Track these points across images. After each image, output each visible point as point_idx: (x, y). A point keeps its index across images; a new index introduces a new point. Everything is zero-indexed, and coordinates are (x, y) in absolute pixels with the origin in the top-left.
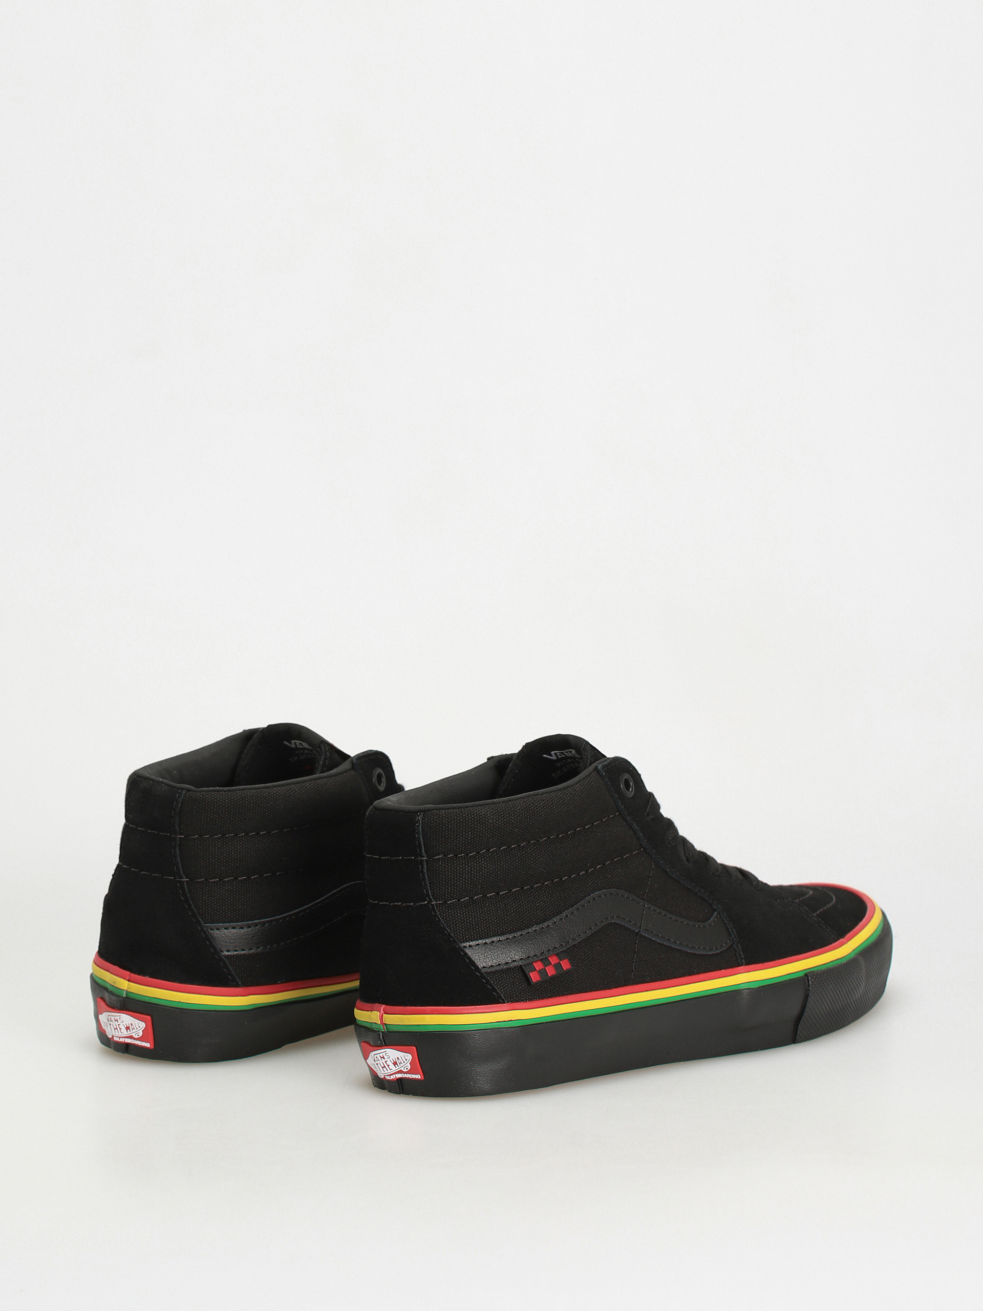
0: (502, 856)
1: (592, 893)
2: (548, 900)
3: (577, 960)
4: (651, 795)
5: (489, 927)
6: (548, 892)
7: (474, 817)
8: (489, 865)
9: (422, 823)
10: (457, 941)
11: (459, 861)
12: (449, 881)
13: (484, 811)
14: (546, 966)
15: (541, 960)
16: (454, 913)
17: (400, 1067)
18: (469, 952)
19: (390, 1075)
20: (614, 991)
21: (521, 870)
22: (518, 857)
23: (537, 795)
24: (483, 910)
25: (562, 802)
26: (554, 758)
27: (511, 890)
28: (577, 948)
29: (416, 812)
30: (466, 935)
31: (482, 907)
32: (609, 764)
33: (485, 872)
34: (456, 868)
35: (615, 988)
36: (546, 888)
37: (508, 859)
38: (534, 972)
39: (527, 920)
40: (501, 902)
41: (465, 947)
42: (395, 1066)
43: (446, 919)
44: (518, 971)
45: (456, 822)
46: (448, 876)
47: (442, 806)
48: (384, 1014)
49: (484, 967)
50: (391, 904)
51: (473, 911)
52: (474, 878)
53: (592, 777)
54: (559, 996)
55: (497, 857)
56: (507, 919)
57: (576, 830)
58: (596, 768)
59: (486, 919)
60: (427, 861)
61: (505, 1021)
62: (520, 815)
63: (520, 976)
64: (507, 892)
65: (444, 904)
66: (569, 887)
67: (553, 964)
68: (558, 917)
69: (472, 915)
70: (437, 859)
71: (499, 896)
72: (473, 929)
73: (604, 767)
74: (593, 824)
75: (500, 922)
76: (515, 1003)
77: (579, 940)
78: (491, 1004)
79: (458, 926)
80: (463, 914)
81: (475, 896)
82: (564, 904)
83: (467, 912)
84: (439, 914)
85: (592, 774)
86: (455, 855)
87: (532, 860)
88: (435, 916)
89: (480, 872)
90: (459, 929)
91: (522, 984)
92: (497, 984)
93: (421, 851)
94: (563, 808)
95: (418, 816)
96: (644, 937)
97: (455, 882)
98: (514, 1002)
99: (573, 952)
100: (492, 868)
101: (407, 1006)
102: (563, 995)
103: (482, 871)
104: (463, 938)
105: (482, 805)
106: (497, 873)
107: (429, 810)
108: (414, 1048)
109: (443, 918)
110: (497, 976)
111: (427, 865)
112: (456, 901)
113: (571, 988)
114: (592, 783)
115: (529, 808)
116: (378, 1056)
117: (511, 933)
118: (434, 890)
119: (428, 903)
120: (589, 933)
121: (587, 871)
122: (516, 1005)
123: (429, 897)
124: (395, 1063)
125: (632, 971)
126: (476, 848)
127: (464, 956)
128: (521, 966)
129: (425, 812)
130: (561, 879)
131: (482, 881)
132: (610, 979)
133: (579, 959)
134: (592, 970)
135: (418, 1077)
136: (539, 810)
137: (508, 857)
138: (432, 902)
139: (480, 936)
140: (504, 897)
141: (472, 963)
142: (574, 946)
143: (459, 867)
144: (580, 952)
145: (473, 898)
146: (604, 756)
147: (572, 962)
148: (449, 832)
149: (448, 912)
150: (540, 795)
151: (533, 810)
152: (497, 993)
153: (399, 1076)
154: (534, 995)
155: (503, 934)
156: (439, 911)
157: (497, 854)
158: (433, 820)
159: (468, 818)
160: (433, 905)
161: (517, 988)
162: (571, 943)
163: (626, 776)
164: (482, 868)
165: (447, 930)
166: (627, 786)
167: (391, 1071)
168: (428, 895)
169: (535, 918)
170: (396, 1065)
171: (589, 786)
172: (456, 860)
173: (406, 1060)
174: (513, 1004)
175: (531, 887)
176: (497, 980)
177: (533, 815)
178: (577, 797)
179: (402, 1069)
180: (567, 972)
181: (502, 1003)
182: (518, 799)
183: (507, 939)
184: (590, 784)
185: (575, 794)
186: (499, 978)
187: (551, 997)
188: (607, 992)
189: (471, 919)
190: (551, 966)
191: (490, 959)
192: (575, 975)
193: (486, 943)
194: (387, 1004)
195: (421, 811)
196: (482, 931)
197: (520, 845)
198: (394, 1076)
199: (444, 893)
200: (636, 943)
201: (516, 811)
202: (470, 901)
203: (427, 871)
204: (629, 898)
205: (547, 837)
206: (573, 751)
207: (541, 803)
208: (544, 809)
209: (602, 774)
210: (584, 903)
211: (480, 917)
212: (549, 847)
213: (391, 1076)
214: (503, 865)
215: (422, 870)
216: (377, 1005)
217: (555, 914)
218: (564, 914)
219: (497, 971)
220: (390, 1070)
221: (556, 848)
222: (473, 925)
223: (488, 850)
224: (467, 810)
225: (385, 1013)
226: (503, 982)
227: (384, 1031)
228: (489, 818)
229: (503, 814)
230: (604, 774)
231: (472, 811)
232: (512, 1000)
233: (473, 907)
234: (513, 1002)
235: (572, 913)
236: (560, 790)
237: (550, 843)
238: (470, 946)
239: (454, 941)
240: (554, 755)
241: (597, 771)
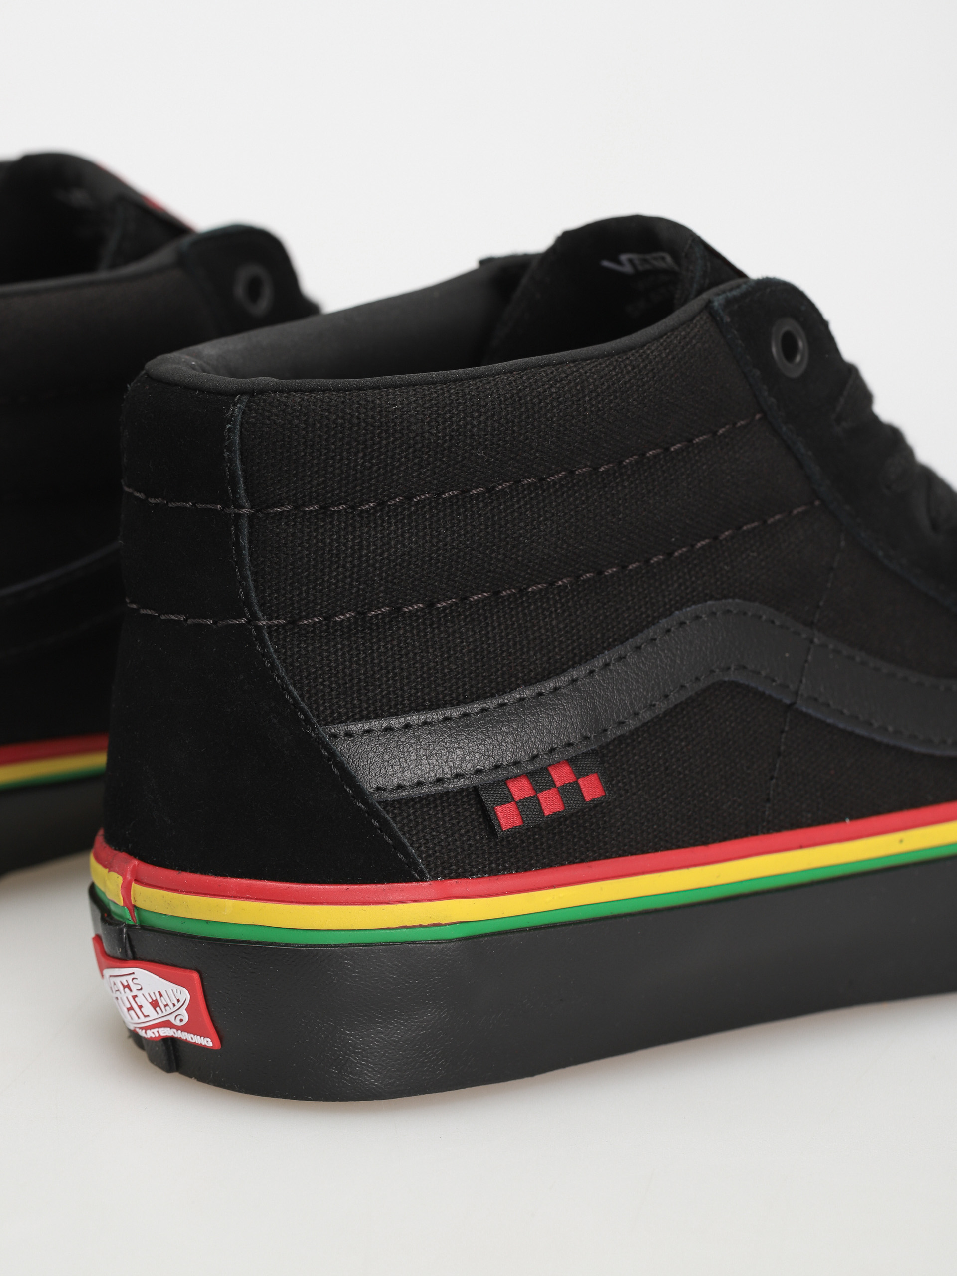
0: (445, 515)
1: (677, 609)
2: (562, 626)
3: (625, 773)
4: (851, 372)
5: (402, 689)
6: (563, 605)
7: (373, 417)
8: (407, 536)
9: (242, 424)
10: (314, 720)
11: (331, 523)
12: (302, 572)
13: (401, 403)
14: (541, 790)
15: (530, 775)
16: (313, 651)
17: (165, 1013)
18: (343, 747)
19: (146, 1029)
20: (715, 849)
21: (493, 551)
22: (487, 519)
23: (545, 366)
24: (389, 646)
25: (609, 387)
26: (627, 269)
27: (466, 598)
28: (627, 745)
29: (230, 395)
30: (340, 707)
31: (385, 638)
32: (744, 295)
33: (395, 552)
34: (323, 541)
35: (721, 841)
36: (559, 593)
37: (459, 521)
38: (509, 805)
39: (503, 674)
40: (438, 627)
41: (335, 736)
42: (155, 1009)
43: (292, 664)
44: (470, 800)
45: (327, 425)
46: (301, 559)
47: (295, 382)
48: (133, 884)
49: (378, 789)
50: (163, 617)
51: (361, 648)
52: (369, 565)
53: (696, 325)
54: (571, 863)
55: (432, 517)
56: (451, 671)
57: (644, 454)
58: (708, 304)
59: (394, 668)
60: (251, 517)
61: (421, 926)
62: (493, 415)
63: (472, 813)
64: (456, 603)
65: (290, 626)
66: (620, 592)
67: (558, 784)
68: (583, 670)
69: (357, 655)
70: (276, 514)
71: (435, 612)
72: (359, 691)
73: (728, 302)
74: (691, 441)
75: (430, 676)
76: (454, 881)
77: (632, 724)
78: (389, 882)
79: (322, 684)
80: (336, 653)
81: (370, 610)
82: (603, 635)
83: (346, 649)
84: (276, 651)
85: (698, 318)
86: (321, 508)
87: (521, 528)
88: (263, 655)
89: (383, 552)
90: (322, 691)
91: (475, 834)
92: (409, 832)
93: (235, 492)
94: (611, 402)
95: (235, 404)
96: (806, 715)
97: (319, 574)
98: (451, 878)
99: (616, 755)
100: (416, 543)
101: (185, 870)
102: (582, 861)
103: (388, 550)
104: (333, 713)
105: (400, 386)
106: (429, 555)
107: (262, 392)
108: (196, 976)
109: (284, 661)
110: (412, 811)
111: (251, 526)
112: (320, 622)
113: (605, 843)
114: (694, 342)
115: (520, 398)
116: (118, 980)
117: (458, 704)
118: (264, 591)
119: (249, 622)
120: (662, 707)
121: (671, 554)
122: (454, 885)
123: (250, 606)
124: (155, 1004)
125: (768, 800)
126: (375, 491)
127: (329, 760)
128: (475, 789)
129: (253, 396)
130: (600, 573)
131: (388, 575)
132: (708, 821)
133: (631, 772)
134: (664, 800)
135: (207, 1042)
136: (547, 404)
137: (461, 518)
138: (259, 620)
139: (375, 710)
140: (446, 616)
141: (349, 777)
142: (620, 739)
143: (330, 536)
144: (634, 755)
145: (364, 613)
146: (741, 274)
147: (608, 780)
148: (308, 450)
149: (298, 646)
150: (554, 365)
151: (529, 405)
152: (407, 854)
153: (166, 1032)
154: (505, 862)
155: (434, 706)
156: (275, 643)
157: (431, 509)
158: (269, 418)
159: (358, 418)
160: (259, 629)
161: (463, 843)
162: (613, 733)
163: (789, 325)
164: (389, 543)
165: (290, 693)
166: (789, 348)
167: (147, 1019)
168: (248, 603)
169: (524, 667)
170: (158, 1009)
171: (683, 348)
172: (323, 520)
173: (178, 1001)
174: (448, 882)
175: (521, 590)
176: (410, 821)
177: (528, 417)
178: (651, 375)
179: (171, 1018)
180: (597, 805)
181: (417, 881)
182: (494, 375)
183: (446, 719)
184: (687, 344)
185: (645, 367)
186: (416, 817)
187: (550, 865)
188: (699, 852)
189: (355, 667)
190: (553, 790)
191: (397, 767)
192: (618, 810)
193: (389, 729)
194: (143, 859)
195: (243, 393)
196: (383, 697)
197: (494, 488)
198: (155, 1030)
199: (290, 599)
200: (782, 732)
201: (485, 406)
202: (356, 622)
203: (250, 542)
204: (773, 622)
205: (565, 469)
206: (669, 259)
207: (551, 386)
208: (560, 403)
209: (722, 319)
210: (655, 633)
211: (381, 661)
212: (569, 497)
213: (148, 1031)
214: (446, 536)
215: (237, 537)
216: (123, 856)
217: (577, 659)
218: (598, 662)
219: (413, 799)
220: (145, 1016)
221: (588, 498)
222: (360, 681)
223: (409, 498)
224: (358, 396)
225: (138, 881)
226: (425, 828)
227: (131, 923)
228: (412, 419)
229: (450, 411)
230: (727, 319)
231: (370, 399)
232: (446, 872)
233: (363, 638)
234: (448, 876)
235: (621, 658)
236: (610, 355)
237: (574, 485)
238: (348, 734)
239: (307, 720)
240: (626, 263)
241: (711, 314)
